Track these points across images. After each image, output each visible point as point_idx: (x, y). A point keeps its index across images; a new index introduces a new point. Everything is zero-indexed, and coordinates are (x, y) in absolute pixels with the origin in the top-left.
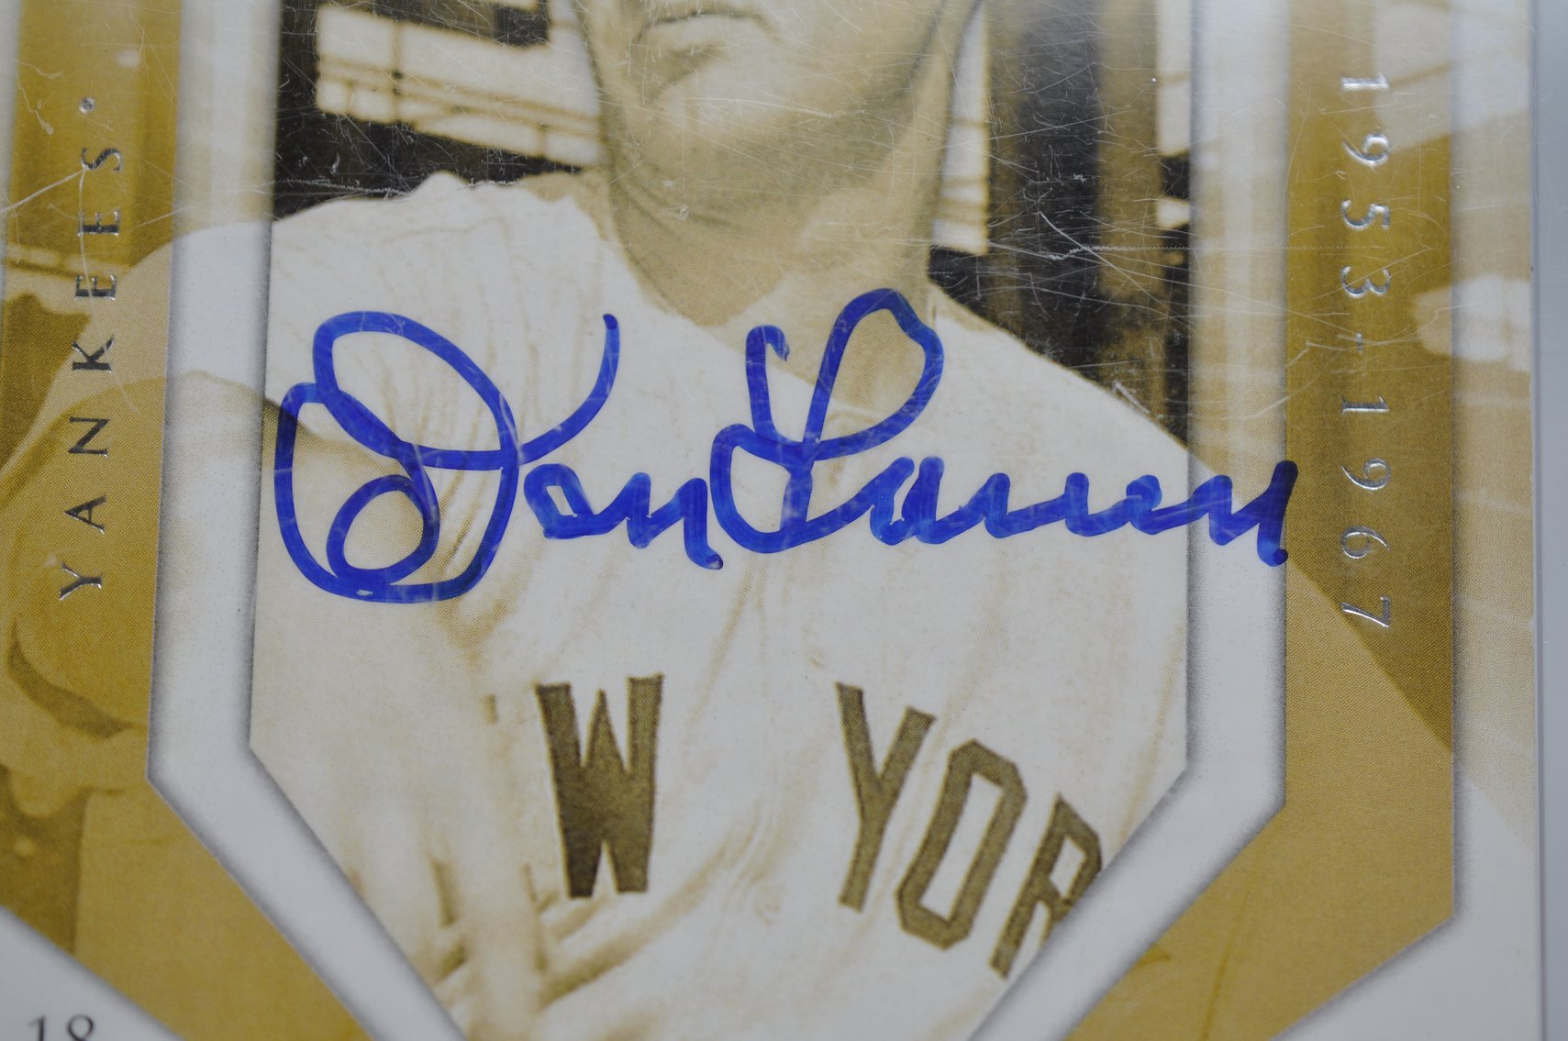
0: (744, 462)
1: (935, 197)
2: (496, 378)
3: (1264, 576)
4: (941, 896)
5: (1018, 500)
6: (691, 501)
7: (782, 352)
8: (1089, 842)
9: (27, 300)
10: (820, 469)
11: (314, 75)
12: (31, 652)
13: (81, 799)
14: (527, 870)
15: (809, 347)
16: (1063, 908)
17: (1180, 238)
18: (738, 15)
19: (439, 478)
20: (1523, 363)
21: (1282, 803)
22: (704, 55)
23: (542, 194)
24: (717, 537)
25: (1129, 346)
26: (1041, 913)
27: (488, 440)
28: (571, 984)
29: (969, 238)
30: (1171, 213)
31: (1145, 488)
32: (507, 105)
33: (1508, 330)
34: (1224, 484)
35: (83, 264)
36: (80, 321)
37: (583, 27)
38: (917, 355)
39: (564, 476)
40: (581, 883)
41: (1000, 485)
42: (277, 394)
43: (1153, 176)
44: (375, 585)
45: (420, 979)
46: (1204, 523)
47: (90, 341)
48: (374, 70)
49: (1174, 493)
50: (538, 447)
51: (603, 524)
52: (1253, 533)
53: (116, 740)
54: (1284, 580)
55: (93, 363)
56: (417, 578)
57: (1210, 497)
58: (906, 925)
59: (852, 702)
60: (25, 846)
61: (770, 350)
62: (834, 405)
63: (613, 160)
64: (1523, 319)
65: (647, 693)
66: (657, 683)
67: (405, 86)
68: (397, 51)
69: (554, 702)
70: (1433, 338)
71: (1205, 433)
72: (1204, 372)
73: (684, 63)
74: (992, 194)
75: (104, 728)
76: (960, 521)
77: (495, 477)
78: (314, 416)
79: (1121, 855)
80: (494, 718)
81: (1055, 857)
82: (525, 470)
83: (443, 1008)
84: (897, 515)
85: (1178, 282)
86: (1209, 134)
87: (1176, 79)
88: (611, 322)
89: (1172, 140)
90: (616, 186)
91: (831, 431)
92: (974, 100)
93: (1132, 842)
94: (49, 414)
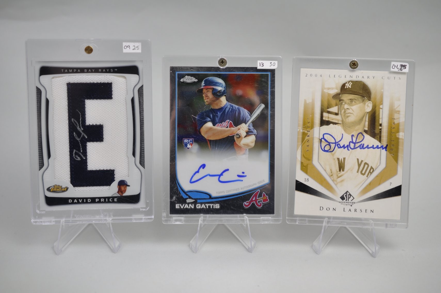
0: (351, 144)
1: (364, 126)
2: (335, 138)
3: (386, 152)
4: (363, 172)
5: (369, 147)
6: (348, 146)
7: (354, 136)
8: (373, 169)
9: (304, 132)
10: (356, 144)
11: (323, 117)
12: (304, 155)
13: (308, 165)
14: (336, 170)
15: (356, 136)
16: (371, 173)
17: (381, 129)
18: (351, 113)
19: (331, 144)
20: (403, 138)
21: (386, 167)
22: (349, 116)
23: (338, 125)
24: (349, 149)
25: (377, 136)
26: (370, 173)
27: (334, 142)
28: (339, 177)
29: (366, 129)
30: (380, 128)
31: (378, 146)
32: (336, 119)
33: (402, 136)
34: (383, 146)
35: (307, 130)
36: (307, 133)
37: (341, 114)
38: (363, 137)
39: (339, 144)
40: (340, 171)
41: (368, 145)
42: (320, 139)
43: (379, 125)
44: (327, 151)
45: (329, 176)
46: (382, 148)
47: (308, 135)
48: (327, 117)
49: (379, 146)
50: (338, 142)
51: (342, 147)
52: (385, 149)
53: (310, 161)
54: (387, 152)
55: (308, 136)
56: (329, 151)
57: (382, 147)
58: (361, 174)
59: (358, 159)
60: (304, 167)
61: (353, 136)
62: (357, 140)
63: (343, 123)
64: (403, 135)
65: (344, 159)
66: (345, 158)
67: (329, 118)
68: (328, 115)
69: (338, 159)
70: (397, 136)
71: (382, 142)
72: (382, 138)
73: (348, 117)
74: (368, 126)
75: (309, 160)
76: (365, 148)
77: (335, 144)
78: (323, 140)
79: (375, 170)
80: (334, 160)
81: (371, 170)
82: (337, 144)
83: (331, 178)
84: (361, 147)
85: (380, 132)
86: (383, 122)
87: (381, 118)
88: (343, 134)
89: (380, 123)
90: (343, 125)
91: (357, 142)
92: (367, 120)
93: (376, 169)
94: (305, 140)
